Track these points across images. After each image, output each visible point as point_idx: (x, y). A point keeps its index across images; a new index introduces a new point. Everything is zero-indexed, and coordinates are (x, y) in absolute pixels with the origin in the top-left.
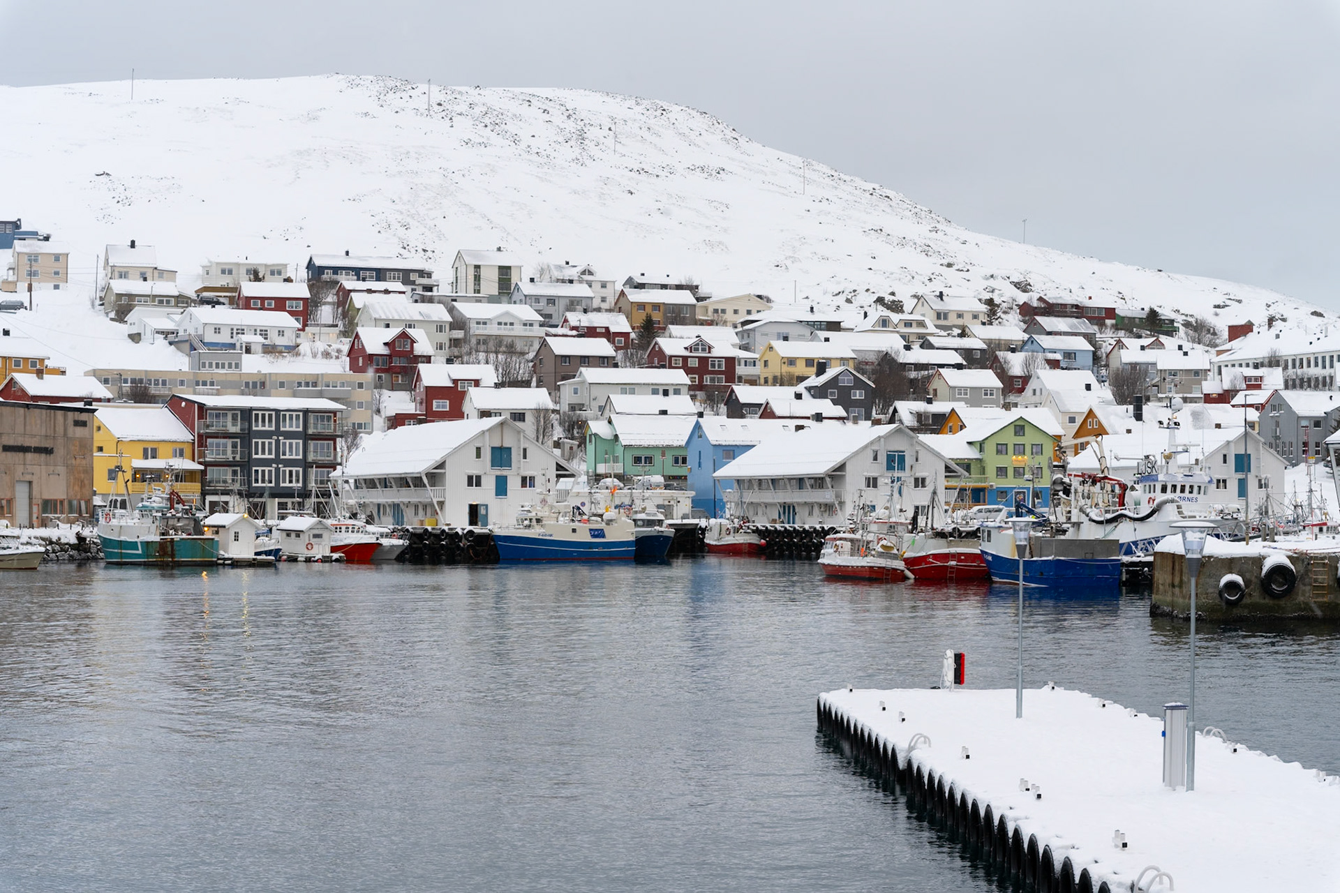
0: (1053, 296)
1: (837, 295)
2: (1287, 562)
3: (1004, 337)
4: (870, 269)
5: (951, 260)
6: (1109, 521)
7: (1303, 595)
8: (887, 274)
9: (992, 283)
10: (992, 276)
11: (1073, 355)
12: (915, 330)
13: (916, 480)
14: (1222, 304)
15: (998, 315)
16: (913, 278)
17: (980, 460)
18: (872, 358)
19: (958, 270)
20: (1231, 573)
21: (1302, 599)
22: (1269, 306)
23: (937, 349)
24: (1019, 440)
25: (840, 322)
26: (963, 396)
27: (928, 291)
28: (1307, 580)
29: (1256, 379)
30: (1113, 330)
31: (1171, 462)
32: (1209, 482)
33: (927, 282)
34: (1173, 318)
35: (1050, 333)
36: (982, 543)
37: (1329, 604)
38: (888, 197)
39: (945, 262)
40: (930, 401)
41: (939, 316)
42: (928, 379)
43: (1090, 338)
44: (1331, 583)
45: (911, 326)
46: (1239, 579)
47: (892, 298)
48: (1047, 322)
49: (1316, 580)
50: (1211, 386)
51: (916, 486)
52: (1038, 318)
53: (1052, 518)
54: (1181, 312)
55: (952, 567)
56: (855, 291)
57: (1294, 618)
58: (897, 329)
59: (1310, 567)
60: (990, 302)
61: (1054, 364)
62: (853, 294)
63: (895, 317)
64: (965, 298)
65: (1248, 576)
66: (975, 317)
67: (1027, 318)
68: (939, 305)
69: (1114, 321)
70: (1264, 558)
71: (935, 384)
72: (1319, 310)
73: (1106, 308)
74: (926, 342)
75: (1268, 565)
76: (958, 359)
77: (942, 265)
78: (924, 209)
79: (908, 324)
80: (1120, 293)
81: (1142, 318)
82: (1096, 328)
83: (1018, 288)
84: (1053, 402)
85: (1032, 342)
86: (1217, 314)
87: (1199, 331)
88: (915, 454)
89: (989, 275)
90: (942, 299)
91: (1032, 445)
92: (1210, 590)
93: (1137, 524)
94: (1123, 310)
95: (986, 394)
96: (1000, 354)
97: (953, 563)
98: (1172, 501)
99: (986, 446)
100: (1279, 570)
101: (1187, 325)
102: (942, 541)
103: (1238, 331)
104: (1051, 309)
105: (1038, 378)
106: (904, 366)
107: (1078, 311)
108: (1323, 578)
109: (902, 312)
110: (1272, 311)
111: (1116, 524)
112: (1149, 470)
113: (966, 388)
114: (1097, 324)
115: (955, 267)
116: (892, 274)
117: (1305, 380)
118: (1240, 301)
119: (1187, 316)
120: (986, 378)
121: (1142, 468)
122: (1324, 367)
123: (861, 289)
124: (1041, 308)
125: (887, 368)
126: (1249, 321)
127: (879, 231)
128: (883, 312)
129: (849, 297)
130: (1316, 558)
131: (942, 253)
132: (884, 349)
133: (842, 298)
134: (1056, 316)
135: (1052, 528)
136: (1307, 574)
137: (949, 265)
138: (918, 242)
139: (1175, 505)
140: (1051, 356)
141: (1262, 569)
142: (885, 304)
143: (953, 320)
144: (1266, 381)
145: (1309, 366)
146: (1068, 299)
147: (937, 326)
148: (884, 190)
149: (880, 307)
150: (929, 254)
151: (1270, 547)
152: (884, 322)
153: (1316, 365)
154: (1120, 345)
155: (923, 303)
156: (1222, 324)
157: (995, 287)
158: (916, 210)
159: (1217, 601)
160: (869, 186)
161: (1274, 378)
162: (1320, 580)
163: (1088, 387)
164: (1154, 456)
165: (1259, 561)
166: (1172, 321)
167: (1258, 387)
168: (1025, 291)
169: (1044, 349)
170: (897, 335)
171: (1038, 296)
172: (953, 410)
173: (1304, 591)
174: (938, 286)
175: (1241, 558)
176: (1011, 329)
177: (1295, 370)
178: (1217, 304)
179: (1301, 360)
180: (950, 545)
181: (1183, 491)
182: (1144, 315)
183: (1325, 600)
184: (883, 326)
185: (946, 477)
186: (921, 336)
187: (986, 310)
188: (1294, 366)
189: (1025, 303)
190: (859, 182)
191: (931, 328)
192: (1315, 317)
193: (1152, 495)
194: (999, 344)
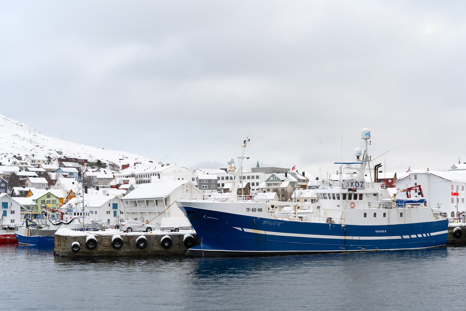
0: (69, 156)
1: (1, 154)
2: (94, 238)
3: (51, 168)
4: (13, 147)
5: (38, 145)
6: (57, 224)
7: (100, 248)
8: (18, 149)
9: (50, 152)
10: (50, 150)
11: (72, 174)
12: (24, 165)
13: (11, 211)
14: (122, 159)
15: (51, 161)
16: (26, 150)
17: (36, 205)
18: (9, 174)
19: (40, 148)
20: (76, 241)
21: (100, 250)
22: (136, 159)
23: (30, 171)
24: (49, 199)
25: (1, 163)
26: (35, 186)
27: (30, 154)
28: (101, 244)
29: (127, 181)
30: (86, 166)
31: (77, 206)
32: (90, 212)
33: (30, 151)
34: (105, 163)
35: (65, 167)
36: (15, 231)
37: (109, 251)
38: (22, 125)
39: (36, 145)
40: (24, 187)
41: (32, 161)
42: (25, 181)
43: (78, 168)
44: (109, 244)
45: (23, 164)
46: (78, 243)
47: (18, 156)
48: (65, 163)
49: (104, 244)
50: (113, 183)
51: (11, 213)
52: (63, 162)
53: (38, 223)
54: (109, 161)
55: (8, 239)
56: (7, 153)
57: (97, 256)
58: (19, 165)
59: (102, 239)
60: (49, 157)
61: (65, 176)
62: (7, 154)
63: (18, 161)
64: (41, 156)
65: (81, 242)
66: (44, 162)
67: (60, 162)
68: (32, 158)
69: (87, 164)
70: (87, 236)
71: (27, 182)
72: (151, 161)
73: (84, 160)
74: (27, 169)
75: (88, 239)
76: (35, 174)
77: (35, 146)
78: (33, 129)
79: (22, 164)
80: (90, 155)
81: (96, 163)
82: (81, 166)
83: (58, 153)
84: (62, 187)
85: (60, 169)
86: (120, 162)
87: (113, 166)
88: (11, 203)
89: (49, 149)
90: (34, 156)
91: (53, 201)
92: (69, 247)
93: (66, 225)
94: (90, 160)
95: (43, 185)
96: (49, 173)
97: (8, 237)
98: (77, 218)
99: (38, 201)
100: (91, 240)
101: (110, 165)
102: (5, 231)
103: (125, 167)
104: (68, 160)
105: (59, 180)
106: (18, 177)
107: (76, 160)
108: (107, 243)
109: (22, 160)
110: (137, 161)
111: (60, 225)
112: (70, 208)
113: (36, 183)
114: (82, 165)
115: (39, 147)
116: (19, 148)
117: (143, 181)
118: (127, 158)
119: (110, 162)
120: (43, 180)
121: (68, 208)
122: (149, 177)
123: (9, 153)
124: (64, 159)
125: (13, 177)
126: (128, 164)
127: (17, 135)
128: (15, 160)
129: (5, 155)
130: (104, 236)
131: (36, 143)
132: (13, 171)
133: (3, 155)
134: (69, 162)
135: (37, 226)
136: (101, 242)
137: (37, 146)
138: (28, 139)
139: (78, 219)
140: (64, 174)
141: (86, 240)
142: (16, 158)
143: (37, 163)
144: (130, 181)
145: (144, 177)
146: (73, 157)
147: (31, 165)
148: (21, 123)
149: (14, 158)
150: (31, 143)
151: (89, 233)
152: (15, 163)
153: (146, 177)
154: (87, 170)
155: (28, 157)
156: (120, 165)
157: (51, 153)
158: (30, 129)
159: (71, 250)
160: (16, 122)
161: (132, 181)
162: (106, 244)
163: (73, 183)
164: (72, 204)
165: (85, 237)
166: (105, 164)
167: (128, 183)
168: (60, 154)
169: (63, 172)
170: (18, 167)
171: (64, 155)
172: (30, 190)
173: (100, 247)
174: (33, 152)
175: (79, 236)
176: (55, 165)
177: (140, 178)
178: (120, 159)
179: (142, 175)
180: (7, 232)
181: (81, 215)
182: (96, 162)
183: (108, 250)
184: (14, 164)
185: (21, 210)
186: (26, 167)
187: (47, 160)
188: (140, 177)
189: (60, 158)
190: (13, 121)
191: (29, 165)
192: (150, 163)
193: (71, 216)
194: (50, 170)
